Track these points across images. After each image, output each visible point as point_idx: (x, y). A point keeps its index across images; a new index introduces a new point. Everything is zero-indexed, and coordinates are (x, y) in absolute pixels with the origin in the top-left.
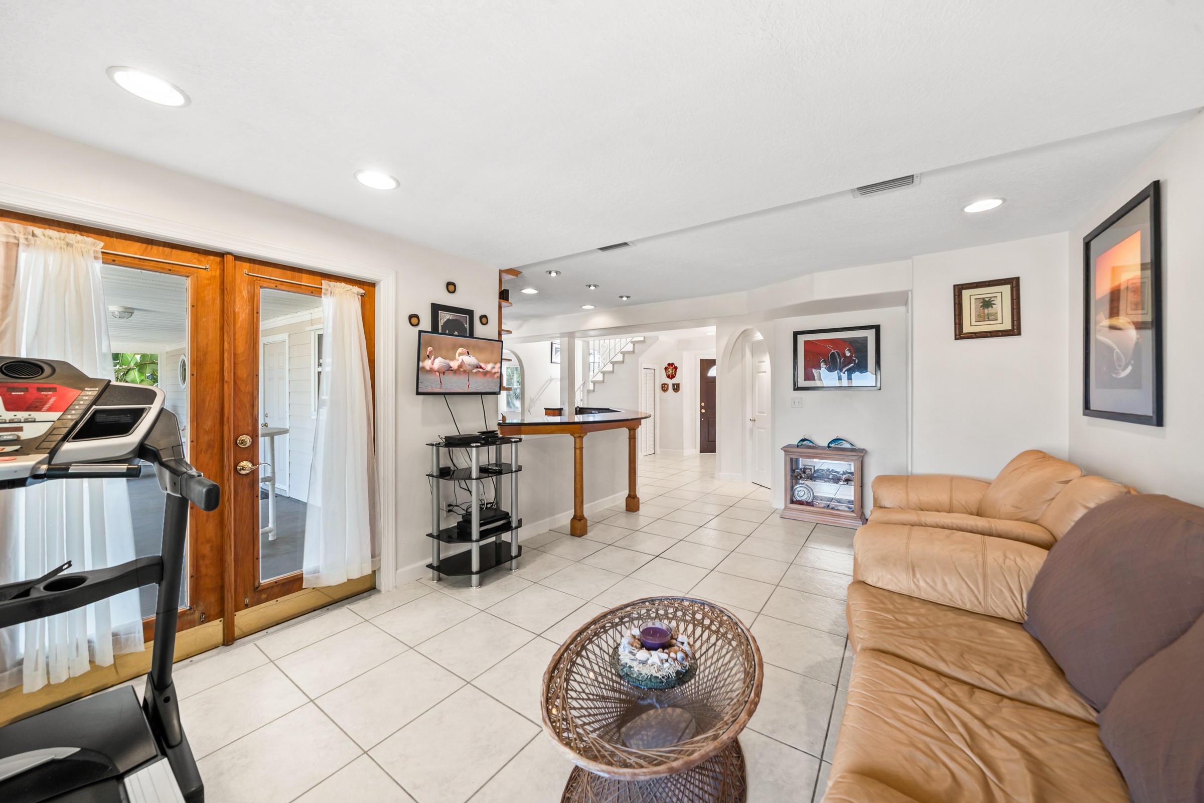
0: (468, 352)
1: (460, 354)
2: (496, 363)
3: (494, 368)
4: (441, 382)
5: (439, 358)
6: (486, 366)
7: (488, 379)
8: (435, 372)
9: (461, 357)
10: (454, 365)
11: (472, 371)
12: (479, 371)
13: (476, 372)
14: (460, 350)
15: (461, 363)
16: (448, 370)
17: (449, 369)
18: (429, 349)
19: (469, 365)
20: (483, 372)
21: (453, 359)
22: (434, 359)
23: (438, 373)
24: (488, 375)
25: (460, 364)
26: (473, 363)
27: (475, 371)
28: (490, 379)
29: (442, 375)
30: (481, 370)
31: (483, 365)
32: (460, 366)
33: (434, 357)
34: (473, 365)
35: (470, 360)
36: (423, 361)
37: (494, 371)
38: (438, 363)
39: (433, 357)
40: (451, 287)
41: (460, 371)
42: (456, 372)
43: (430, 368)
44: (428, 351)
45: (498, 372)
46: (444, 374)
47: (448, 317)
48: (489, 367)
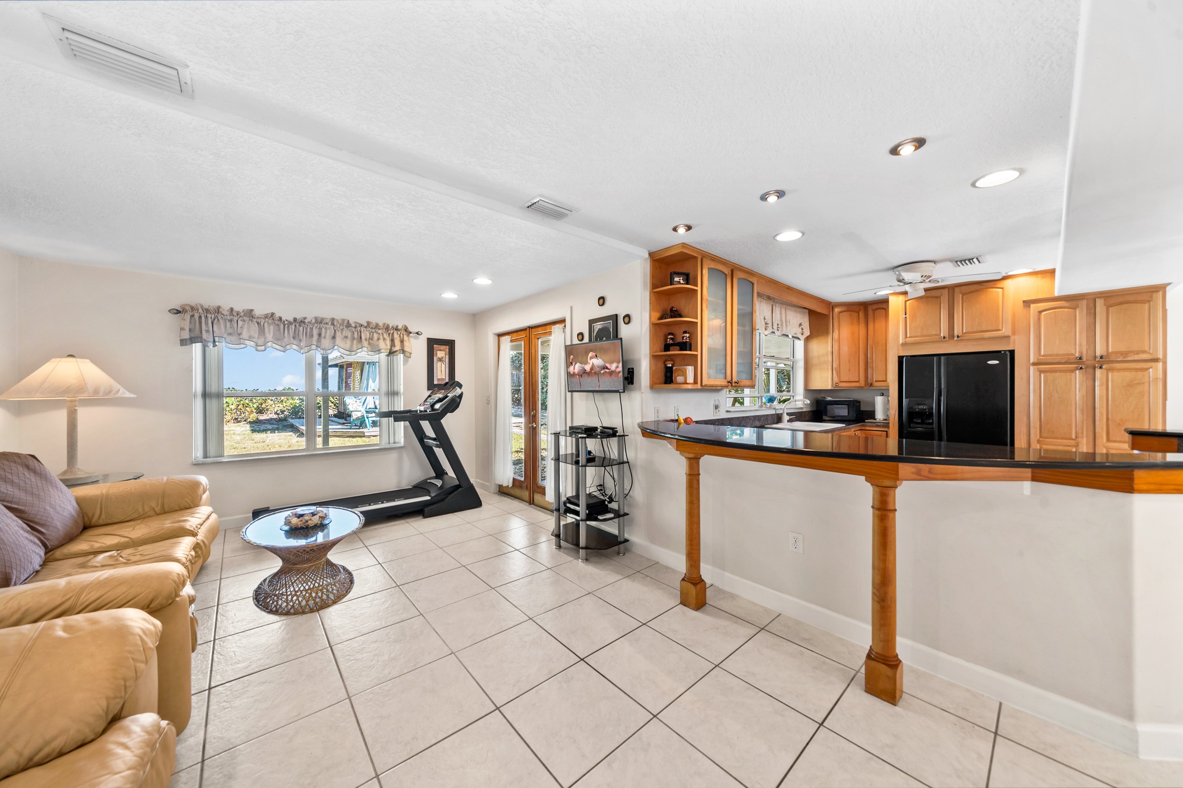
0: (597, 356)
1: (591, 358)
2: (619, 363)
3: (617, 367)
4: (580, 383)
5: (578, 363)
6: (611, 367)
7: (613, 378)
8: (576, 375)
9: (592, 360)
10: (588, 368)
11: (600, 373)
12: (606, 372)
13: (604, 373)
14: (590, 354)
15: (592, 366)
16: (584, 373)
17: (584, 371)
18: (571, 357)
19: (598, 367)
20: (608, 372)
21: (586, 363)
23: (578, 376)
24: (613, 375)
26: (601, 365)
27: (602, 372)
28: (615, 379)
30: (607, 370)
31: (608, 365)
32: (592, 369)
34: (601, 367)
35: (598, 362)
36: (570, 367)
37: (617, 370)
38: (578, 368)
39: (575, 364)
40: (602, 301)
43: (574, 372)
44: (572, 360)
45: (621, 371)
46: (581, 377)
47: (599, 328)
48: (613, 367)
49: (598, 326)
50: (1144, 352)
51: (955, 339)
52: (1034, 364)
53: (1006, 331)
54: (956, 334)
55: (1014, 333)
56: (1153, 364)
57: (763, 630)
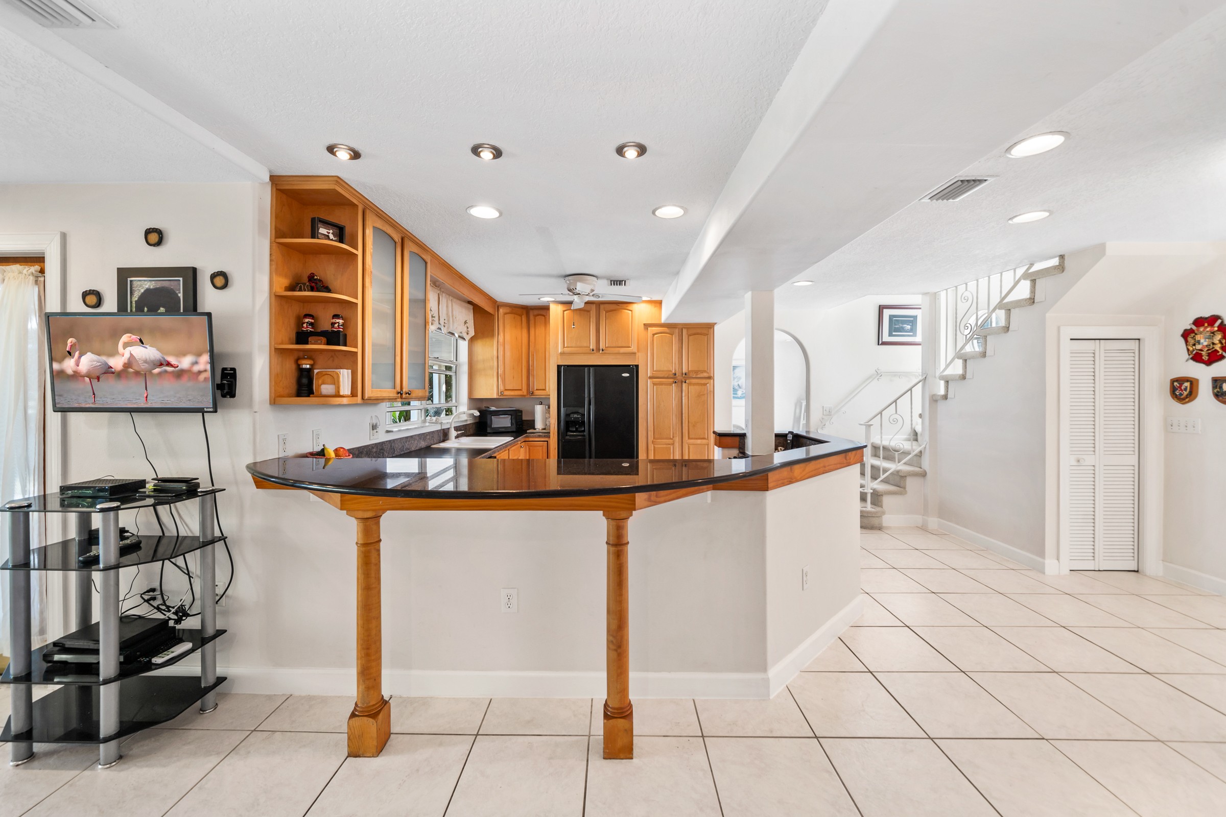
0: (141, 341)
1: (126, 345)
2: (199, 355)
3: (196, 363)
4: (94, 394)
5: (89, 354)
6: (180, 362)
8: (83, 376)
9: (129, 349)
10: (117, 363)
11: (150, 372)
12: (166, 371)
13: (160, 374)
14: (125, 338)
15: (129, 359)
16: (105, 373)
17: (106, 370)
18: (70, 341)
19: (146, 361)
20: (172, 372)
21: (114, 353)
22: (80, 357)
23: (87, 379)
24: (185, 378)
25: (126, 361)
26: (152, 358)
27: (157, 370)
29: (95, 382)
30: (169, 369)
32: (127, 365)
33: (80, 353)
34: (152, 361)
35: (145, 353)
36: (61, 361)
37: (196, 368)
38: (87, 362)
39: (77, 354)
40: (155, 237)
41: (128, 372)
42: (120, 375)
43: (74, 372)
44: (69, 345)
45: (205, 371)
46: (99, 380)
47: (147, 286)
48: (185, 362)
49: (142, 285)
50: (705, 371)
51: (601, 352)
52: (650, 378)
53: (633, 348)
54: (601, 348)
55: (638, 351)
56: (708, 381)
57: (478, 737)
